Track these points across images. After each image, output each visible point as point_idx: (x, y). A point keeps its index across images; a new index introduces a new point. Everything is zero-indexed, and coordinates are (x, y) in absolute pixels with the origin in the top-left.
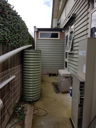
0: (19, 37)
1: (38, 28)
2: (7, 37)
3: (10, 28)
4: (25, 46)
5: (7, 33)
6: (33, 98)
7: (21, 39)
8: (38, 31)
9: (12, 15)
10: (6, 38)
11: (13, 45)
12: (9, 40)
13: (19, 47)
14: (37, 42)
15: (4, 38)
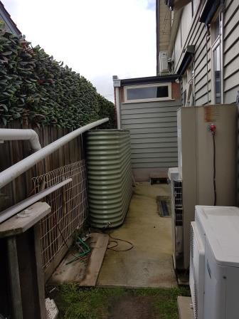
0: (76, 111)
1: (122, 80)
2: (55, 116)
3: (59, 100)
4: (88, 123)
5: (55, 108)
6: (109, 222)
7: (79, 113)
8: (123, 85)
9: (61, 77)
10: (53, 117)
11: (66, 125)
12: (58, 120)
13: (78, 127)
14: (121, 110)
15: (50, 118)
